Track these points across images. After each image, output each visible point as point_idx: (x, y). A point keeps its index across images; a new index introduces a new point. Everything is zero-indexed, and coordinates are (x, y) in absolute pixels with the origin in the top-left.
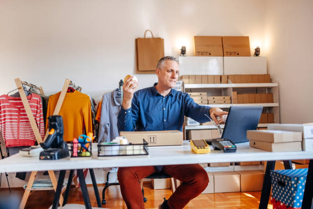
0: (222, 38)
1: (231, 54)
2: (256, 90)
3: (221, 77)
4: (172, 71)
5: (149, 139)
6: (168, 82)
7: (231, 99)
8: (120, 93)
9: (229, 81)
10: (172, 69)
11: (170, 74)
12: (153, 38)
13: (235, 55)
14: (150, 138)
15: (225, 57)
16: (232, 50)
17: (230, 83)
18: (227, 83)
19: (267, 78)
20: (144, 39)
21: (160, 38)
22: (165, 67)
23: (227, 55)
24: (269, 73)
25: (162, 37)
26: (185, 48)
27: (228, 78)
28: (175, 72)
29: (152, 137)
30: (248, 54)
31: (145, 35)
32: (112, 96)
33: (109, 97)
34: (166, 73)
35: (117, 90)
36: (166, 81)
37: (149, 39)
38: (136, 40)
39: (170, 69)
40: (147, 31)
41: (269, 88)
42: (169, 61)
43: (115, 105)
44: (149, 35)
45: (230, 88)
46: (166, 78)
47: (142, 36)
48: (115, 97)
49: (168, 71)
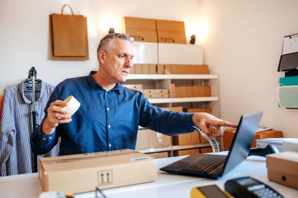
0: (156, 21)
1: (165, 40)
2: (192, 82)
3: (157, 66)
4: (126, 55)
5: (100, 178)
6: (119, 73)
7: (169, 93)
8: (30, 85)
9: (166, 71)
10: (126, 52)
11: (122, 61)
12: (73, 16)
13: (170, 42)
14: (102, 175)
15: (160, 44)
16: (167, 36)
17: (167, 74)
18: (164, 73)
19: (205, 69)
20: (62, 15)
21: (82, 16)
22: (114, 50)
23: (162, 42)
24: (207, 63)
25: (84, 16)
26: (113, 30)
27: (165, 68)
28: (129, 57)
29: (105, 173)
30: (183, 42)
31: (62, 11)
32: (19, 90)
33: (14, 92)
34: (117, 58)
35: (27, 81)
36: (116, 72)
37: (67, 16)
38: (51, 17)
39: (122, 52)
40: (65, 6)
41: (206, 81)
42: (121, 41)
43: (23, 102)
44: (67, 11)
45: (167, 80)
46: (116, 66)
47: (59, 12)
48: (23, 90)
49: (119, 56)
